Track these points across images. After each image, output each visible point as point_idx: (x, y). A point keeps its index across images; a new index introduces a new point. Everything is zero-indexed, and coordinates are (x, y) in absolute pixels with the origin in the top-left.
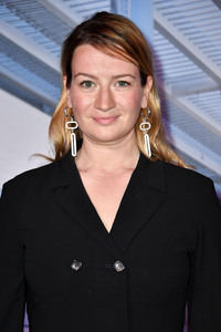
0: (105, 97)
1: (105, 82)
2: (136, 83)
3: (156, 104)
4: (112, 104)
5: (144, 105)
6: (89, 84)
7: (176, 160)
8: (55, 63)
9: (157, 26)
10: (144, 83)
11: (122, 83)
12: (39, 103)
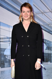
0: (26, 14)
1: (26, 12)
2: (30, 12)
3: (33, 15)
4: (27, 14)
5: (31, 15)
6: (24, 12)
7: (35, 22)
8: (20, 10)
9: (34, 5)
10: (31, 12)
11: (28, 12)
12: (18, 15)
